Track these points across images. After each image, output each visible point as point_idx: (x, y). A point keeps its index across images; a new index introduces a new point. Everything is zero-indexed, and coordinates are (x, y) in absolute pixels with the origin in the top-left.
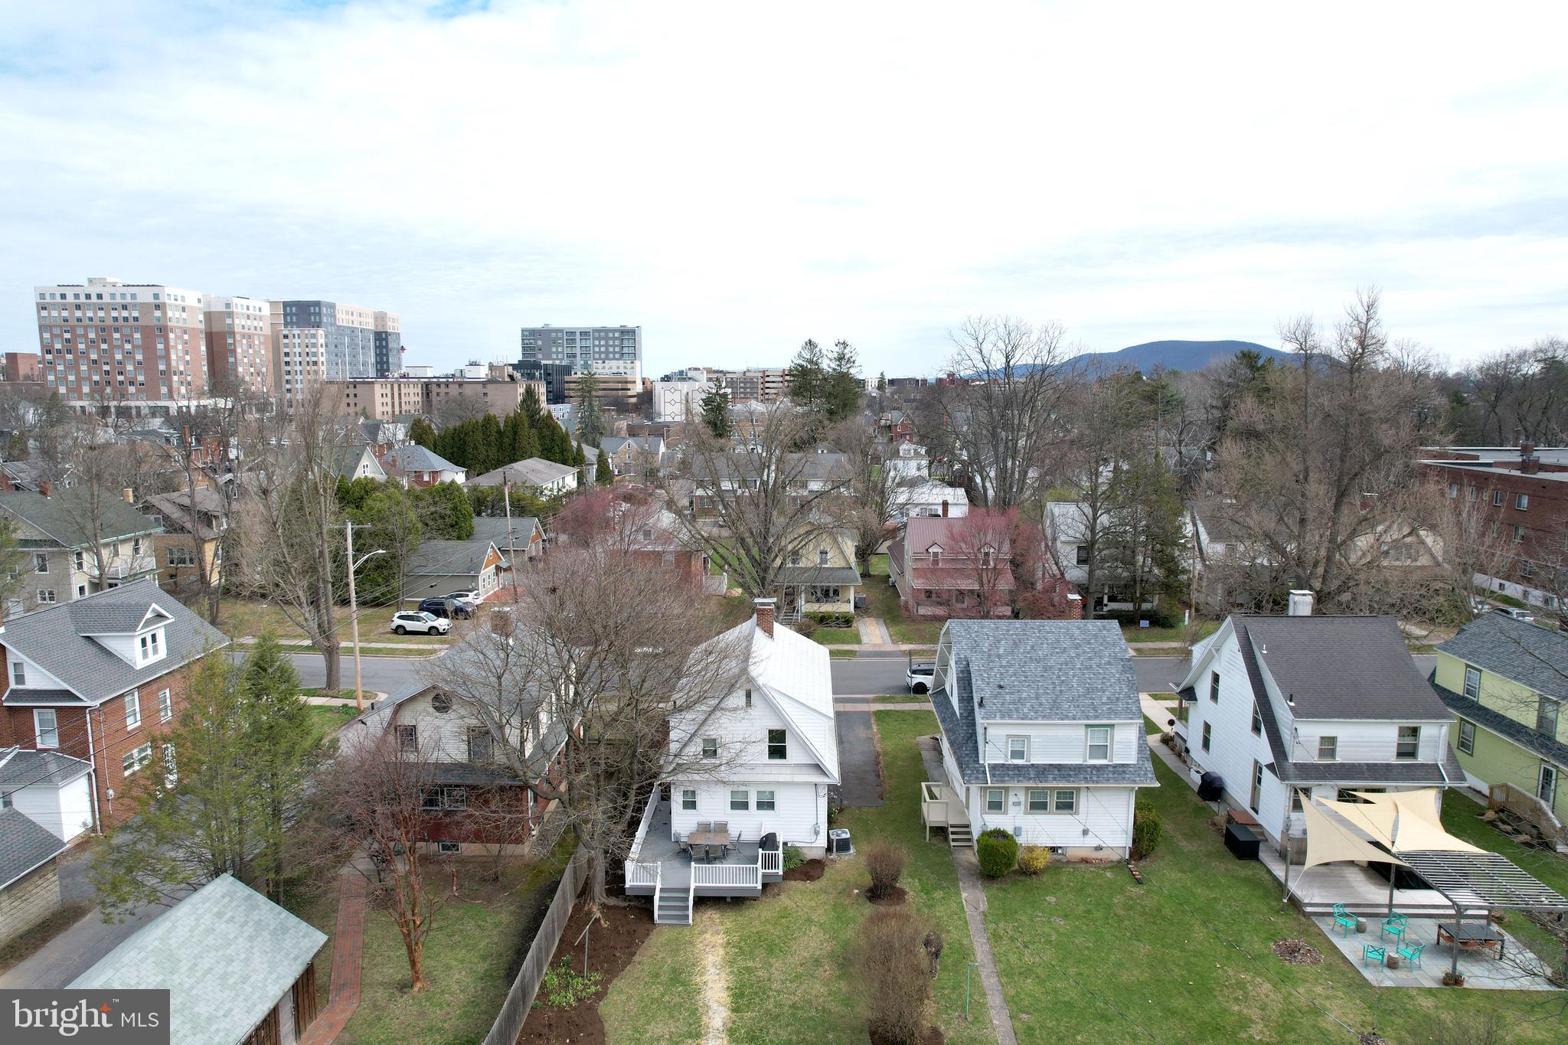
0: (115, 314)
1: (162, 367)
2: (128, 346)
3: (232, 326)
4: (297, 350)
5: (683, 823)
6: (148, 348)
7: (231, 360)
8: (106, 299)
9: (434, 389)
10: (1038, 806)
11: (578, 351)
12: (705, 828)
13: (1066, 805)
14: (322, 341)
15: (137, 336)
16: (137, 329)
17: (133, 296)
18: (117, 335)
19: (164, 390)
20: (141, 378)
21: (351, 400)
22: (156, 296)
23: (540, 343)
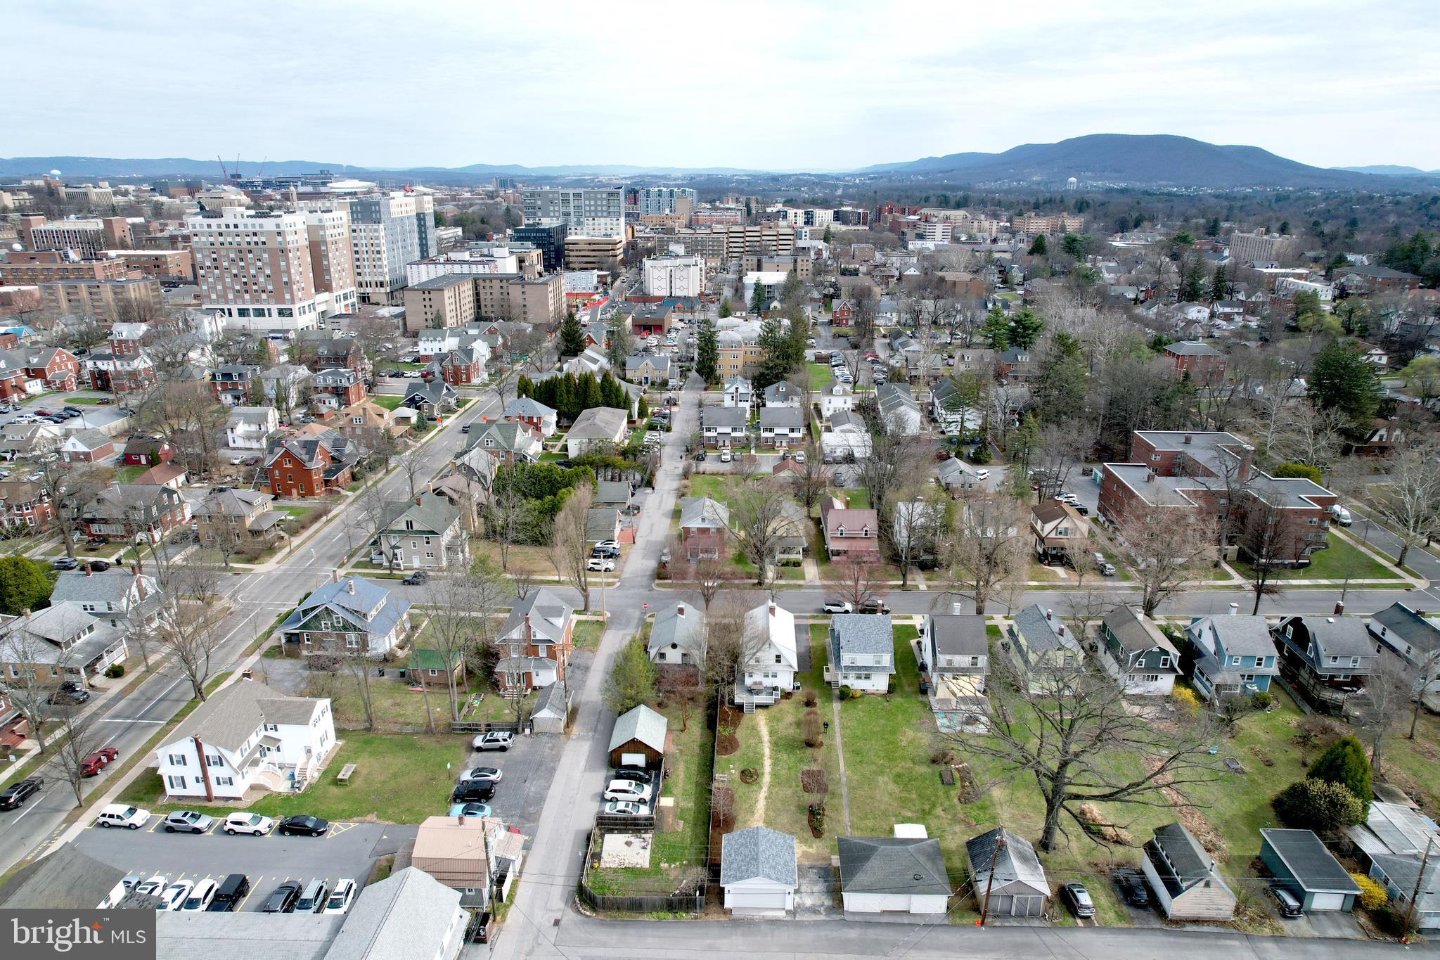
0: (248, 239)
1: (285, 279)
2: (259, 264)
3: (323, 236)
4: (364, 242)
5: (748, 681)
6: (274, 265)
7: (325, 263)
8: (241, 228)
9: (481, 283)
10: (859, 677)
11: (572, 210)
12: (755, 683)
13: (867, 677)
14: (382, 234)
15: (266, 256)
16: (265, 251)
17: (261, 226)
18: (250, 256)
19: (287, 296)
20: (270, 288)
21: (427, 303)
22: (278, 226)
23: (539, 203)
